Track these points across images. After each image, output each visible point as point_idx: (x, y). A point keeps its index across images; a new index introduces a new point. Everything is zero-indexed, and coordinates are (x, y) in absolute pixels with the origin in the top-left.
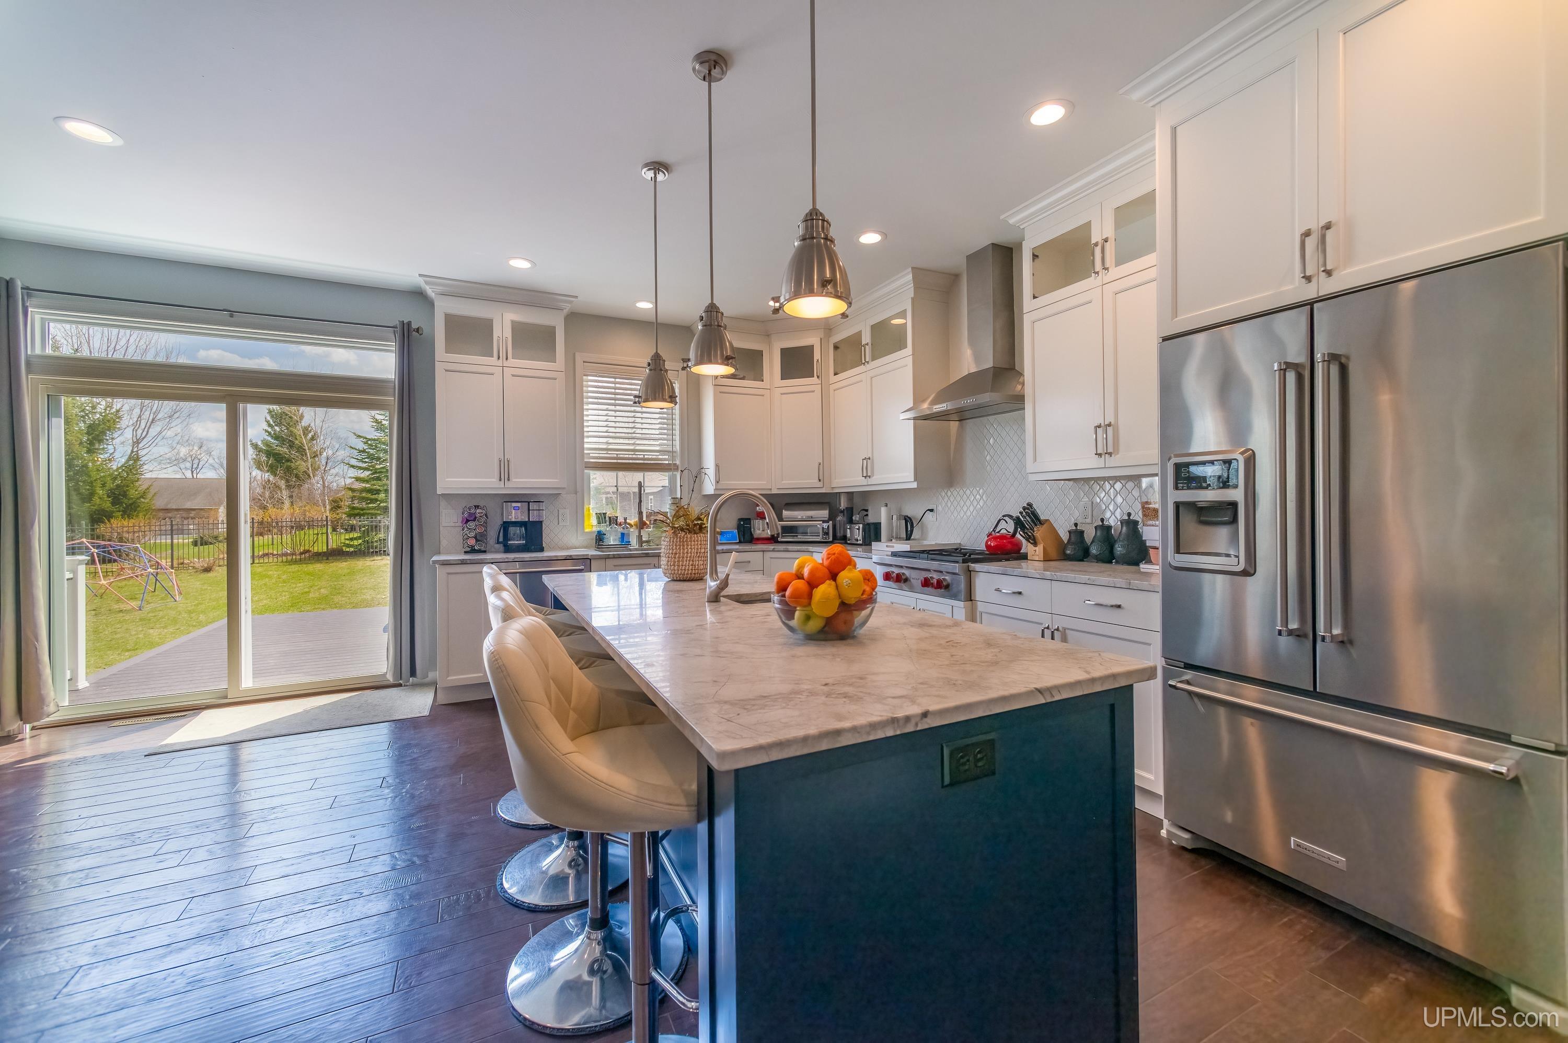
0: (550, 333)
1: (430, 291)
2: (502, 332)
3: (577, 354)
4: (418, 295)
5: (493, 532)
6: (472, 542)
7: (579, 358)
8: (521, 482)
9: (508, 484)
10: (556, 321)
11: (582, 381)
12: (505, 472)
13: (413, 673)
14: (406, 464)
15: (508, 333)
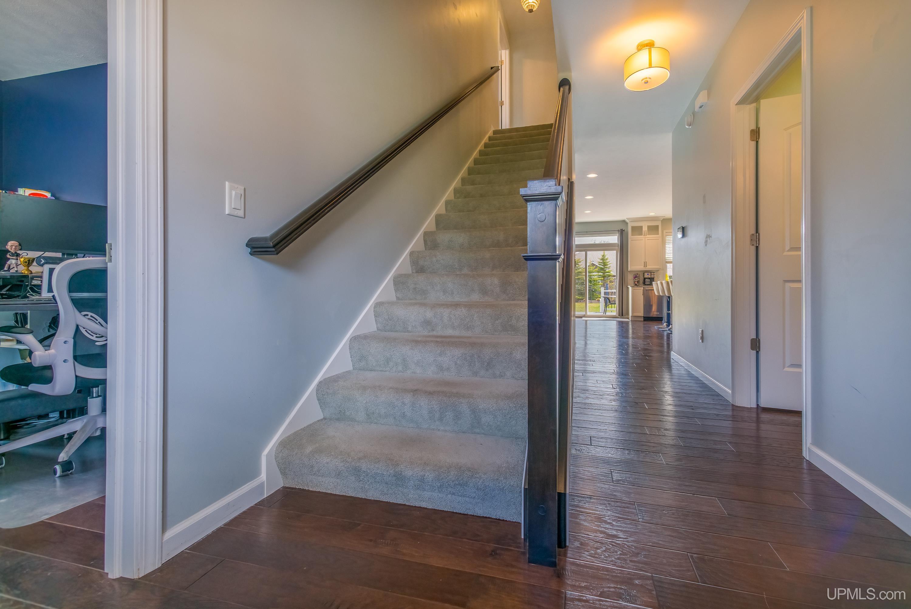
0: (657, 227)
1: (627, 221)
2: (645, 229)
3: (664, 231)
4: (624, 221)
5: (641, 281)
6: (636, 283)
7: (664, 232)
8: (649, 267)
9: (646, 268)
10: (659, 223)
11: (665, 238)
12: (645, 265)
13: (622, 315)
14: (621, 269)
15: (646, 229)
